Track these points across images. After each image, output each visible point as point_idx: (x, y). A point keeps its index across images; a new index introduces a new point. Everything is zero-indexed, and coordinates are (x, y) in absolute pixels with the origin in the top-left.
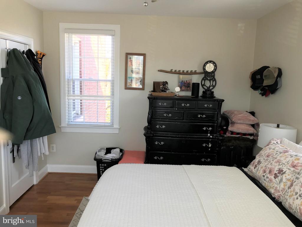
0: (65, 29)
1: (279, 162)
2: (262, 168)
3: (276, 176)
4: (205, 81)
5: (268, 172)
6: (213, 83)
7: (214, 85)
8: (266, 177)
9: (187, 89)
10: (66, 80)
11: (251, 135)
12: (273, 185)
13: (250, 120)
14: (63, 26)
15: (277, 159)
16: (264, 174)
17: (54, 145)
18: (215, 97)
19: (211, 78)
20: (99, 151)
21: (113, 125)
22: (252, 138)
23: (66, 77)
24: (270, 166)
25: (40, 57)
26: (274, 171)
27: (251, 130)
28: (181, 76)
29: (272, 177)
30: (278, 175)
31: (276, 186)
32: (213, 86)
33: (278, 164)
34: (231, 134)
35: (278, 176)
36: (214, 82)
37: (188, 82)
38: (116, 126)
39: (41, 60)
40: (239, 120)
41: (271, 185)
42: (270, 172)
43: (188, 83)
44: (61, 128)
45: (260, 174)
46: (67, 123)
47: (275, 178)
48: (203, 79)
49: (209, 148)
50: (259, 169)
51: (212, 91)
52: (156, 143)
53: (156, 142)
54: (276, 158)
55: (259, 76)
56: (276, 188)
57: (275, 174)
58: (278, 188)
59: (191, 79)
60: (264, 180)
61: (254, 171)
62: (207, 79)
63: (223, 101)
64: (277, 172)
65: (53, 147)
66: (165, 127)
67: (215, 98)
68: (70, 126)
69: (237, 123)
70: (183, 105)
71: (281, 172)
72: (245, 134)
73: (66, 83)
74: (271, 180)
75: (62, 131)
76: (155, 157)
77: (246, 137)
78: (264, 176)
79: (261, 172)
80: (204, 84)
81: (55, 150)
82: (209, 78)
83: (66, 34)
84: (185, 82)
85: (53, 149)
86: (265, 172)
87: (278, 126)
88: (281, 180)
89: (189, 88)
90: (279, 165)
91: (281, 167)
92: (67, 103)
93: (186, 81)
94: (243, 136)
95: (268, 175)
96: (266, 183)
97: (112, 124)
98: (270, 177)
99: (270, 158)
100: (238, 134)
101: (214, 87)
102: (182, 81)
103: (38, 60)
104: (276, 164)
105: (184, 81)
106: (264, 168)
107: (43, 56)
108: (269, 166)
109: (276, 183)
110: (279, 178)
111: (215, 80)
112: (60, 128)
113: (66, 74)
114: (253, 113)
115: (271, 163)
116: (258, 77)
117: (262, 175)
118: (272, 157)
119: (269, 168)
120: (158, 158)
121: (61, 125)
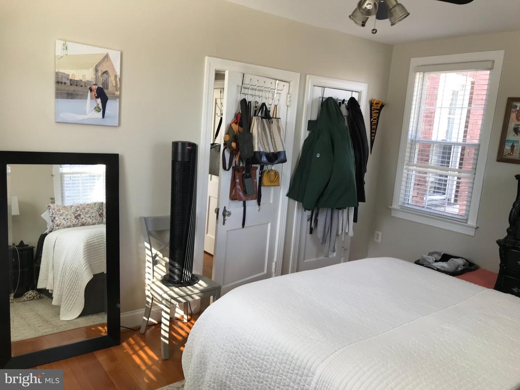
0: (418, 66)
10: (409, 141)
14: (415, 62)
17: (380, 233)
20: (430, 254)
21: (467, 220)
23: (409, 137)
25: (377, 108)
38: (472, 222)
39: (377, 111)
44: (392, 211)
46: (400, 204)
53: (519, 261)
65: (378, 235)
68: (404, 209)
73: (408, 146)
75: (392, 215)
81: (379, 240)
83: (418, 73)
85: (378, 239)
92: (405, 175)
97: (465, 218)
103: (373, 112)
107: (382, 106)
112: (390, 209)
113: (410, 133)
120: (518, 291)
121: (391, 206)
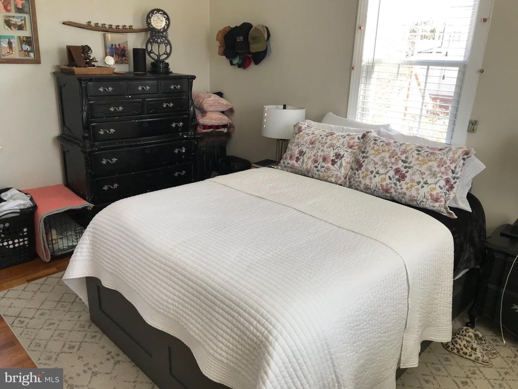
1: (332, 146)
2: (309, 158)
3: (334, 163)
4: (152, 45)
5: (321, 160)
6: (166, 48)
7: (168, 52)
8: (319, 166)
9: (122, 60)
11: (224, 126)
12: (332, 173)
13: (222, 105)
15: (328, 143)
16: (316, 164)
18: (171, 72)
19: (162, 40)
22: (225, 130)
24: (322, 154)
26: (329, 157)
27: (225, 120)
28: (109, 35)
29: (330, 165)
30: (336, 160)
31: (336, 173)
32: (166, 53)
33: (332, 148)
34: (204, 129)
35: (336, 162)
36: (168, 46)
37: (122, 46)
40: (211, 106)
41: (329, 173)
42: (324, 160)
43: (122, 50)
45: (309, 165)
47: (333, 164)
48: (148, 42)
49: (183, 154)
50: (305, 161)
51: (166, 61)
52: (104, 162)
53: (103, 160)
54: (326, 143)
55: (242, 37)
56: (337, 175)
57: (332, 160)
58: (339, 175)
59: (127, 42)
60: (318, 171)
61: (296, 165)
62: (157, 42)
63: (194, 77)
64: (334, 158)
66: (114, 131)
67: (171, 75)
69: (209, 111)
70: (140, 88)
71: (338, 156)
72: (218, 127)
74: (328, 169)
76: (104, 187)
77: (219, 130)
78: (316, 167)
79: (310, 163)
80: (151, 51)
82: (159, 41)
84: (118, 47)
86: (316, 161)
87: (285, 107)
88: (341, 165)
89: (124, 58)
90: (334, 149)
91: (337, 151)
93: (119, 45)
94: (217, 130)
95: (323, 164)
96: (321, 174)
98: (326, 166)
99: (317, 145)
100: (210, 127)
101: (168, 55)
102: (112, 45)
104: (329, 150)
105: (115, 45)
106: (313, 158)
108: (320, 153)
109: (336, 171)
110: (339, 163)
111: (169, 43)
114: (220, 94)
115: (322, 150)
116: (240, 39)
117: (313, 166)
118: (319, 142)
119: (320, 156)
120: (109, 187)
